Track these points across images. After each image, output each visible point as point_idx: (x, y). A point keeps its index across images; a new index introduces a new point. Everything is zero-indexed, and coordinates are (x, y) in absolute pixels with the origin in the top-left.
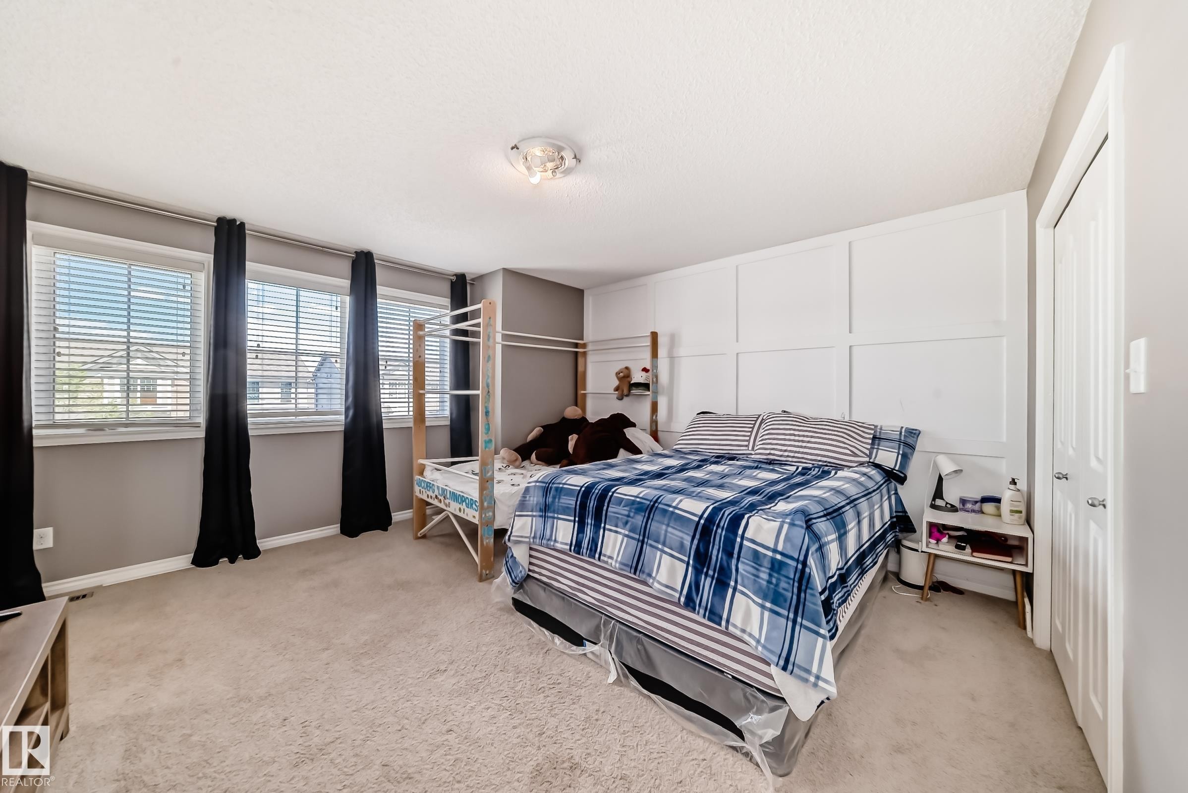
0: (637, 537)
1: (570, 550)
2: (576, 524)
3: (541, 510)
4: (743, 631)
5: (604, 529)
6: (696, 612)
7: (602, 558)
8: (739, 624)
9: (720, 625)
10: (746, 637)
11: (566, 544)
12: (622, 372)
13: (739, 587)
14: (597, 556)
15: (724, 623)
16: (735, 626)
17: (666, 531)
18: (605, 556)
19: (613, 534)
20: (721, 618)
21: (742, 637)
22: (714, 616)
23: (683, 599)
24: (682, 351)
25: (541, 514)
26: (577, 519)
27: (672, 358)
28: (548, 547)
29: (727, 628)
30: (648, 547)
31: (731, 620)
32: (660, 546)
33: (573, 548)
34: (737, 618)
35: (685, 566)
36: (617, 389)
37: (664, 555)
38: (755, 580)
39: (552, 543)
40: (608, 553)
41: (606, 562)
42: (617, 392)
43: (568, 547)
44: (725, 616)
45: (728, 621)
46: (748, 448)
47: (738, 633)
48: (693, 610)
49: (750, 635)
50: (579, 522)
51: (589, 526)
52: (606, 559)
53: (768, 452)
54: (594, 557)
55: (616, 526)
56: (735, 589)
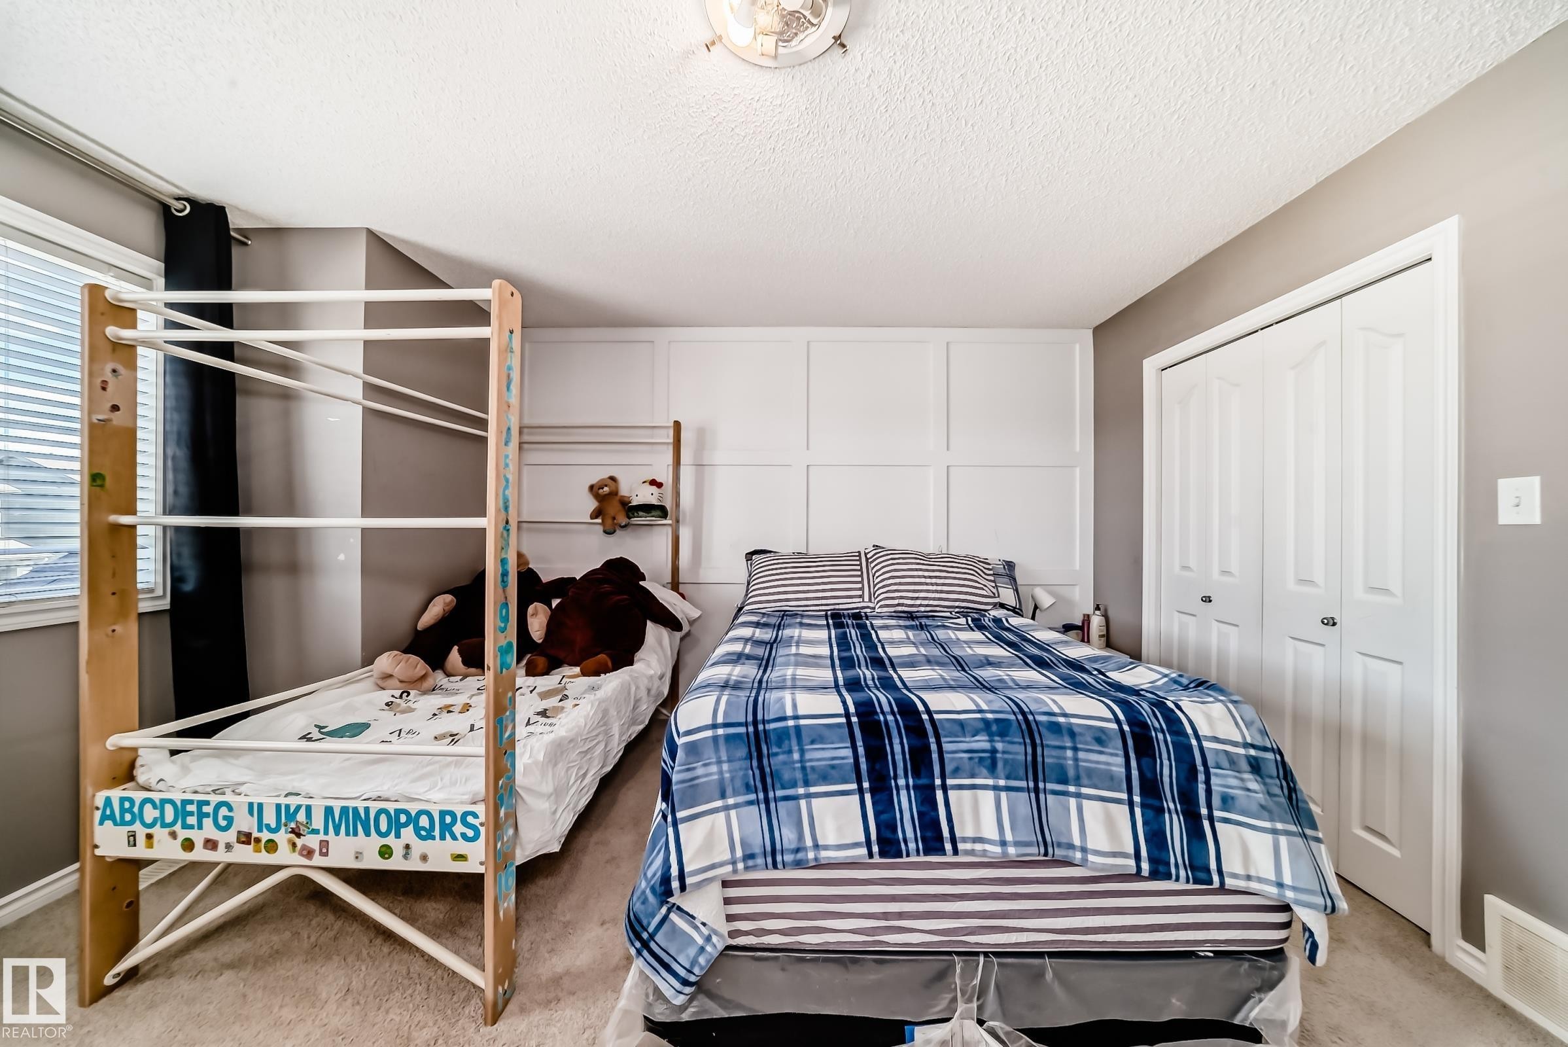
0: (1023, 784)
1: (871, 855)
2: (868, 797)
3: (748, 788)
4: (1249, 878)
5: (945, 788)
6: (1174, 877)
7: (961, 846)
8: (1239, 870)
9: (1211, 882)
10: (1254, 886)
11: (856, 845)
12: (606, 486)
13: (1217, 814)
14: (948, 846)
15: (1216, 878)
16: (1235, 876)
17: (1076, 760)
18: (964, 840)
19: (966, 793)
20: (1208, 871)
21: (1248, 888)
22: (1199, 872)
23: (1145, 866)
24: (719, 456)
25: (753, 797)
26: (866, 785)
27: (699, 466)
28: (799, 864)
29: (1222, 883)
30: (1049, 797)
31: (1224, 869)
32: (1072, 789)
33: (875, 849)
34: (1231, 864)
35: (1126, 808)
36: (596, 514)
37: (1085, 802)
38: (1248, 796)
39: (811, 855)
40: (969, 833)
41: (972, 852)
42: (599, 521)
43: (864, 851)
44: (1213, 865)
45: (1220, 872)
46: (863, 600)
47: (1241, 884)
48: (1167, 876)
49: (1260, 880)
50: (873, 791)
51: (903, 793)
52: (968, 846)
53: (896, 602)
54: (941, 851)
55: (973, 776)
56: (1211, 818)
